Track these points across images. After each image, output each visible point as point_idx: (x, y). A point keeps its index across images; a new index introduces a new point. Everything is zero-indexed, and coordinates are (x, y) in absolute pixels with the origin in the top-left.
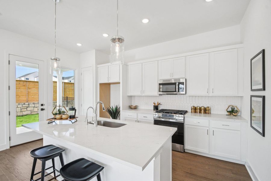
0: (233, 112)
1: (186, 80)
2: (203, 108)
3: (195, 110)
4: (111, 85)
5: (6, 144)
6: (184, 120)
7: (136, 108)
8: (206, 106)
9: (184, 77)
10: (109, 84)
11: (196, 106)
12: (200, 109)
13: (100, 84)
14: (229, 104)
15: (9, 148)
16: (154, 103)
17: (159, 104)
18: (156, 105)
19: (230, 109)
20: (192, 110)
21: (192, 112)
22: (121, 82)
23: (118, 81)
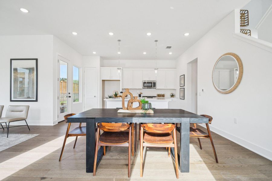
0: (172, 96)
1: (156, 81)
3: (159, 96)
5: (56, 120)
8: (163, 94)
12: (161, 95)
14: (171, 93)
15: (58, 123)
17: (142, 93)
19: (171, 95)
20: (157, 96)
22: (121, 80)
23: (118, 79)
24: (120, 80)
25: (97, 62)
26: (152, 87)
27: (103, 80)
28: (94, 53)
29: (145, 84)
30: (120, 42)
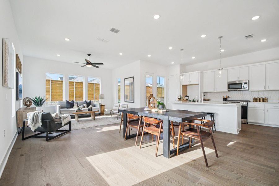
1: (249, 81)
2: (261, 98)
3: (256, 100)
4: (188, 86)
6: (247, 104)
7: (208, 100)
9: (247, 79)
10: (186, 85)
11: (256, 97)
13: (182, 85)
16: (223, 97)
17: (228, 97)
18: (225, 97)
20: (253, 100)
21: (253, 101)
22: (200, 83)
23: (197, 83)
24: (198, 84)
25: (177, 70)
26: (241, 88)
27: (183, 86)
28: (173, 63)
29: (231, 86)
30: (183, 51)
